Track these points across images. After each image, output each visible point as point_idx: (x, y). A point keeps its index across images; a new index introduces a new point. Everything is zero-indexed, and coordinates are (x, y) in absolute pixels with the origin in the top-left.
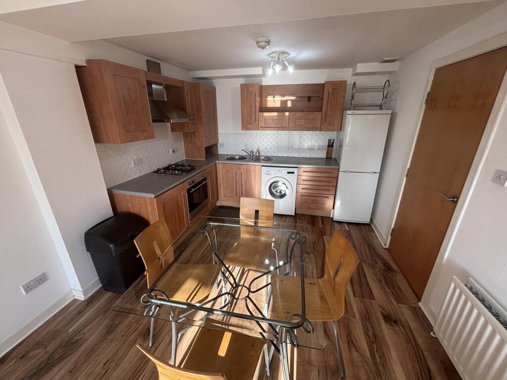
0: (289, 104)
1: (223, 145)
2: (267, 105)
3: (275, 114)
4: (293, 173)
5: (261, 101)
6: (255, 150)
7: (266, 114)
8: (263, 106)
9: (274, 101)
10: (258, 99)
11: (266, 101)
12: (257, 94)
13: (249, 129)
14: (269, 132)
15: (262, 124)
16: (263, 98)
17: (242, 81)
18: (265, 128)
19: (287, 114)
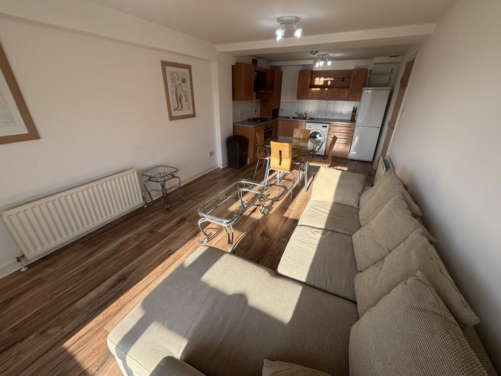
0: (329, 83)
1: (282, 110)
2: (314, 83)
3: (319, 89)
4: (326, 127)
5: (311, 81)
6: (304, 113)
7: (313, 89)
8: (312, 84)
9: (319, 81)
10: (309, 80)
11: (314, 81)
12: (309, 76)
13: (301, 99)
14: (314, 101)
15: (310, 96)
16: (313, 79)
17: (300, 68)
18: (312, 98)
19: (326, 89)
